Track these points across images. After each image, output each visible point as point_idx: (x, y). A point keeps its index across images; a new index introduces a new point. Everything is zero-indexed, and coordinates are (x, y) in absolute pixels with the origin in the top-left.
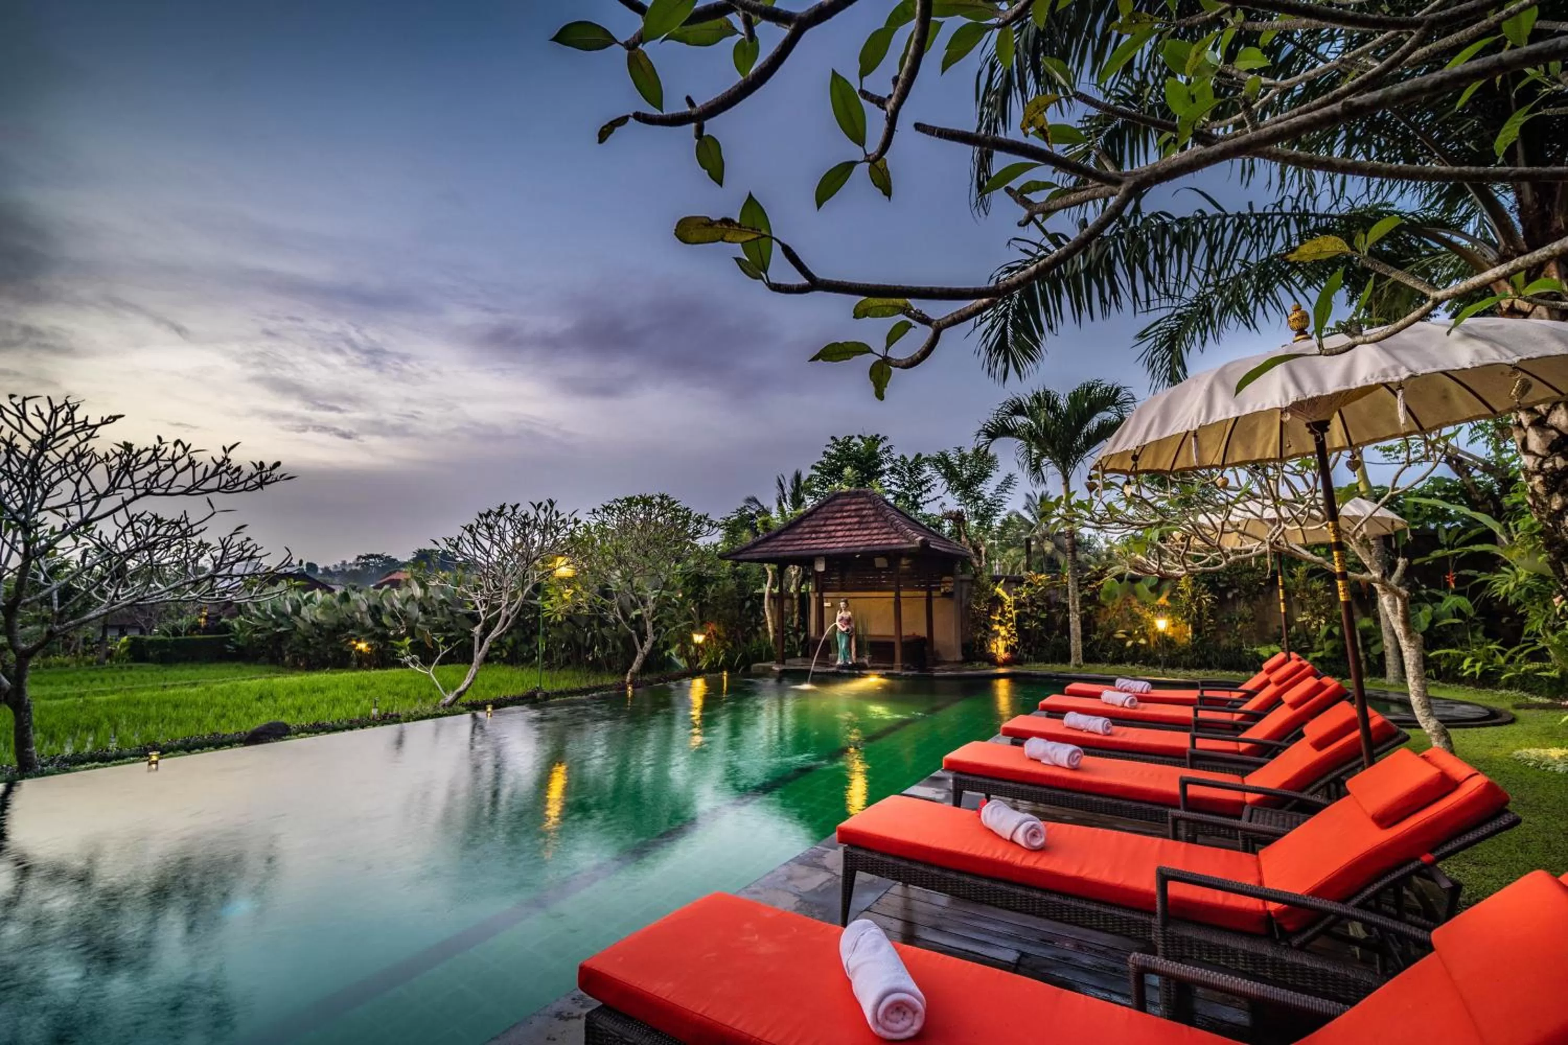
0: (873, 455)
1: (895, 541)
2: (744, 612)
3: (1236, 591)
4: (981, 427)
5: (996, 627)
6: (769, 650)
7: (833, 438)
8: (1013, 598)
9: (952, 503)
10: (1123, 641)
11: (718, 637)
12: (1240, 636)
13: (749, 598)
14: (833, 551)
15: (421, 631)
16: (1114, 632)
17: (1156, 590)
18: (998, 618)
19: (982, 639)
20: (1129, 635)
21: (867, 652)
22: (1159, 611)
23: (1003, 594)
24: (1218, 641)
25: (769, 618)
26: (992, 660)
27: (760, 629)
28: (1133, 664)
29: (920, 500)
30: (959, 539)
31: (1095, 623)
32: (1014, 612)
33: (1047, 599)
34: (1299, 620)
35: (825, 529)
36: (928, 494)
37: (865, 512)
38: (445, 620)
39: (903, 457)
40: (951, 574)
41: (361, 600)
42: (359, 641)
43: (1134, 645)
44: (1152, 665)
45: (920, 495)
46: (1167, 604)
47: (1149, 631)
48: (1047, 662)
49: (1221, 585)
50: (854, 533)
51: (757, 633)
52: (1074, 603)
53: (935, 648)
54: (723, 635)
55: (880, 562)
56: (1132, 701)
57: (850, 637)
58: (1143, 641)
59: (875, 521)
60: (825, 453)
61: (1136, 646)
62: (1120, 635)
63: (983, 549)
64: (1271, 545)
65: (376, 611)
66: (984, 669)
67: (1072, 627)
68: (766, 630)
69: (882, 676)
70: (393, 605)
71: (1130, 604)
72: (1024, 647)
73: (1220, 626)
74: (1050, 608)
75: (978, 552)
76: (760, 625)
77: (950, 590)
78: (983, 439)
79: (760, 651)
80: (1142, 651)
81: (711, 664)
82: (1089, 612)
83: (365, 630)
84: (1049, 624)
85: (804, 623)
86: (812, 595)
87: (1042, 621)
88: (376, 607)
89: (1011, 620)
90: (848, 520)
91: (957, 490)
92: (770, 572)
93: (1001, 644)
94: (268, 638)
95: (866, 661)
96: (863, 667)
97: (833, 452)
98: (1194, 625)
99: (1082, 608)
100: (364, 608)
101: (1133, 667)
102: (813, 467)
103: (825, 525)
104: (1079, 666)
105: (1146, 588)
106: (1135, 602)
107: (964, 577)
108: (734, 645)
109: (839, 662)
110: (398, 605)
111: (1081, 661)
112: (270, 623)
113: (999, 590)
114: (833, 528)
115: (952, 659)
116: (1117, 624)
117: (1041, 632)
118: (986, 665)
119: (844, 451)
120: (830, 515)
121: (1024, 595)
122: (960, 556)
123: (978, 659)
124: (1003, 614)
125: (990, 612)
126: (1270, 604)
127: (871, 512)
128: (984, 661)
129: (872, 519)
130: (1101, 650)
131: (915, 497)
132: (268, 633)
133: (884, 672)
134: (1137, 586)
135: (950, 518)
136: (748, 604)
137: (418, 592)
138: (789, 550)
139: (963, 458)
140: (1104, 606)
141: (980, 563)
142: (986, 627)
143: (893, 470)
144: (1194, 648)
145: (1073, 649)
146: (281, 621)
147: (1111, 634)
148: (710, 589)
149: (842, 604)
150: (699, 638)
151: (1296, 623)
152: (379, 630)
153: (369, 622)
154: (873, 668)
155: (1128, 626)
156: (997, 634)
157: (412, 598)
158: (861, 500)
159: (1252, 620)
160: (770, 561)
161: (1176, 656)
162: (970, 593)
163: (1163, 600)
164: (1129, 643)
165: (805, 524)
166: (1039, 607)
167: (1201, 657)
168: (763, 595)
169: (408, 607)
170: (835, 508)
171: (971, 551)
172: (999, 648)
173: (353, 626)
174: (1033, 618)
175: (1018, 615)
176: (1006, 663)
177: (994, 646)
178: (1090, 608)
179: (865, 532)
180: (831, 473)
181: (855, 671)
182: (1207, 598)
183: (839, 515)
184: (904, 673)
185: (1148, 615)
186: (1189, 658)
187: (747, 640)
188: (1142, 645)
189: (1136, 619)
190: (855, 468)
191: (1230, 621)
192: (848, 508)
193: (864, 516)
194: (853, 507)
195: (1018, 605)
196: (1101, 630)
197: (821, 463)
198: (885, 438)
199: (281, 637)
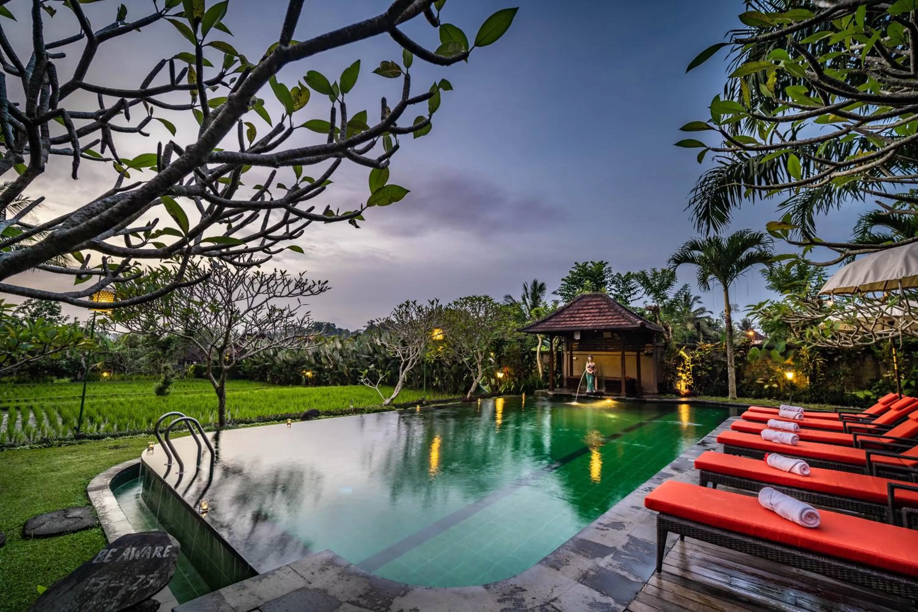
0: (601, 273)
1: (624, 323)
2: (524, 361)
3: (840, 357)
4: (671, 257)
5: (680, 374)
6: (540, 382)
7: (576, 263)
8: (691, 357)
9: (650, 301)
10: (762, 385)
11: (510, 375)
12: (843, 385)
13: (528, 353)
14: (586, 328)
15: (342, 367)
16: (756, 380)
17: (784, 355)
18: (681, 369)
19: (671, 381)
20: (766, 381)
21: (604, 386)
22: (787, 367)
23: (684, 354)
24: (827, 387)
25: (539, 365)
26: (678, 393)
27: (533, 371)
28: (769, 399)
29: (629, 299)
30: (656, 322)
31: (743, 374)
32: (691, 366)
33: (711, 359)
34: (886, 375)
35: (578, 315)
36: (635, 296)
37: (602, 306)
38: (355, 361)
39: (619, 274)
40: (651, 342)
41: (309, 349)
42: (307, 371)
43: (769, 388)
44: (782, 400)
45: (630, 296)
46: (792, 363)
47: (780, 381)
48: (712, 396)
49: (830, 353)
50: (597, 318)
51: (532, 373)
52: (731, 361)
53: (642, 385)
54: (513, 374)
55: (607, 335)
56: (800, 416)
57: (594, 377)
58: (775, 385)
59: (609, 311)
60: (570, 272)
61: (771, 388)
62: (759, 381)
63: (670, 328)
64: (902, 331)
65: (317, 355)
66: (674, 398)
67: (729, 375)
68: (537, 372)
69: (615, 400)
70: (325, 353)
71: (766, 363)
72: (697, 386)
73: (829, 377)
74: (713, 364)
75: (667, 330)
76: (533, 369)
77: (650, 352)
78: (672, 264)
79: (535, 384)
80: (775, 391)
81: (506, 389)
82: (739, 367)
83: (311, 365)
84: (713, 373)
85: (560, 368)
86: (565, 353)
87: (709, 371)
88: (317, 353)
89: (689, 370)
90: (592, 311)
91: (651, 292)
92: (540, 339)
93: (683, 384)
94: (260, 368)
95: (603, 391)
96: (602, 394)
97: (575, 271)
98: (811, 376)
99: (736, 364)
100: (310, 353)
101: (769, 401)
102: (563, 280)
103: (578, 313)
104: (734, 399)
105: (778, 353)
106: (769, 362)
107: (658, 344)
108: (520, 379)
109: (588, 391)
110: (328, 352)
111: (735, 396)
112: (262, 360)
113: (682, 353)
114: (583, 315)
115: (651, 392)
116: (758, 375)
117: (708, 378)
118: (674, 396)
119: (583, 272)
120: (580, 308)
121: (698, 355)
122: (656, 331)
123: (669, 393)
124: (684, 367)
125: (676, 366)
126: (863, 366)
127: (606, 306)
128: (673, 393)
129: (607, 310)
130: (747, 390)
131: (627, 297)
132: (261, 365)
133: (615, 398)
134: (773, 352)
135: (650, 310)
136: (527, 357)
137: (339, 346)
138: (558, 327)
139: (655, 274)
140: (749, 364)
141: (669, 336)
142: (674, 374)
143: (613, 282)
144: (811, 391)
145: (730, 389)
146: (268, 359)
147: (753, 381)
148: (506, 348)
149: (589, 358)
150: (500, 375)
151: (883, 378)
152: (318, 366)
153: (313, 361)
154: (608, 395)
155: (765, 376)
156: (680, 378)
157: (335, 349)
158: (598, 299)
159: (852, 375)
160: (540, 333)
161: (799, 395)
162: (662, 354)
163: (788, 361)
164: (766, 386)
165: (566, 312)
166: (707, 363)
167: (816, 396)
168: (535, 353)
169: (334, 354)
170: (584, 304)
171: (664, 329)
172: (682, 386)
173: (304, 363)
174: (703, 369)
175: (693, 367)
176: (686, 395)
177: (678, 385)
178: (740, 365)
179: (604, 318)
180: (575, 283)
181: (597, 396)
182: (820, 361)
183: (586, 308)
184: (628, 398)
185: (778, 370)
186: (808, 397)
187: (526, 377)
188: (774, 388)
189: (771, 372)
190: (591, 281)
191: (836, 375)
192: (591, 303)
193: (601, 309)
194: (594, 303)
195: (693, 361)
196: (747, 378)
197: (568, 277)
198: (607, 263)
199: (266, 368)
